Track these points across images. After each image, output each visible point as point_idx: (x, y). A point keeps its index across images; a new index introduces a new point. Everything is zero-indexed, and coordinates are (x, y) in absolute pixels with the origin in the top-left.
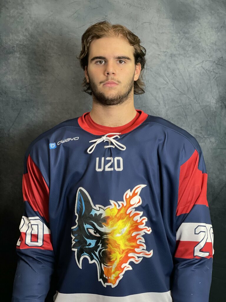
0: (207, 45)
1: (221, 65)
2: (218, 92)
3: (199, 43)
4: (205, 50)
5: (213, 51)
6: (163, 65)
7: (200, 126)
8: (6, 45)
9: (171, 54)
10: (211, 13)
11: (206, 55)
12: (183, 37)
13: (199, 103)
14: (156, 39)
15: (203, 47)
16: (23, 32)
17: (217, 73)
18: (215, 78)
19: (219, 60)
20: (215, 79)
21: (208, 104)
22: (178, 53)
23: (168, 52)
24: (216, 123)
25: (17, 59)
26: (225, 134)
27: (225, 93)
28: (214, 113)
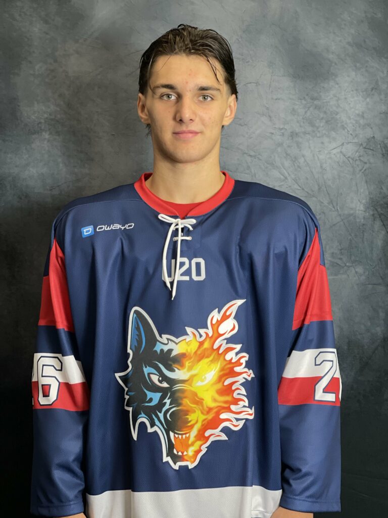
0: (350, 118)
1: (373, 150)
2: (367, 193)
3: (336, 115)
4: (346, 126)
5: (359, 127)
6: (279, 150)
7: (340, 248)
8: (29, 120)
9: (292, 132)
10: (355, 66)
11: (348, 134)
12: (311, 106)
13: (338, 210)
14: (267, 109)
15: (343, 122)
16: (56, 100)
17: (366, 163)
18: (362, 171)
19: (369, 141)
20: (363, 172)
21: (352, 212)
22: (303, 130)
23: (286, 129)
24: (365, 242)
25: (46, 142)
26: (380, 260)
27: (379, 194)
28: (361, 227)
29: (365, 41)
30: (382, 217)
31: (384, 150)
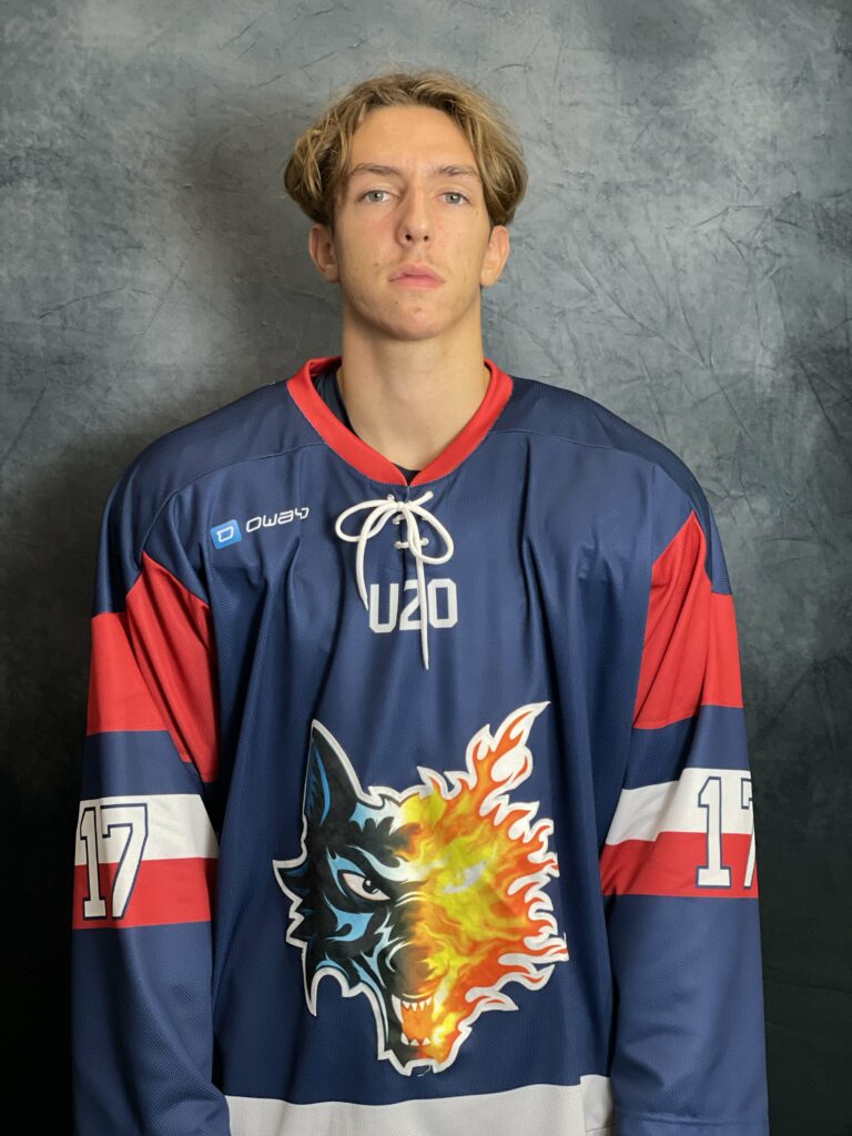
0: (742, 149)
1: (795, 225)
2: (782, 326)
3: (711, 142)
4: (733, 167)
5: (765, 169)
6: (576, 224)
7: (715, 454)
9: (606, 183)
10: (758, 26)
11: (738, 186)
12: (652, 119)
13: (711, 365)
14: (550, 127)
15: (726, 158)
16: (52, 105)
17: (779, 255)
18: (771, 274)
19: (789, 204)
20: (771, 278)
21: (744, 370)
22: (633, 178)
23: (593, 176)
24: (775, 442)
25: (29, 204)
26: (809, 482)
27: (810, 328)
28: (765, 406)
30: (816, 381)
31: (821, 224)
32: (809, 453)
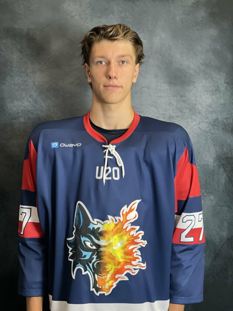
0: (203, 107)
1: (217, 126)
2: (215, 152)
3: (195, 105)
4: (201, 112)
5: (209, 112)
8: (11, 111)
9: (170, 116)
10: (205, 77)
11: (202, 116)
12: (180, 100)
13: (198, 162)
14: (155, 102)
15: (199, 110)
16: (28, 99)
17: (213, 134)
18: (211, 139)
19: (215, 121)
20: (212, 139)
21: (206, 163)
22: (176, 115)
23: (166, 114)
24: (215, 181)
26: (224, 191)
27: (222, 152)
28: (212, 172)
29: (210, 62)
30: (224, 166)
31: (223, 126)
32: (223, 184)
